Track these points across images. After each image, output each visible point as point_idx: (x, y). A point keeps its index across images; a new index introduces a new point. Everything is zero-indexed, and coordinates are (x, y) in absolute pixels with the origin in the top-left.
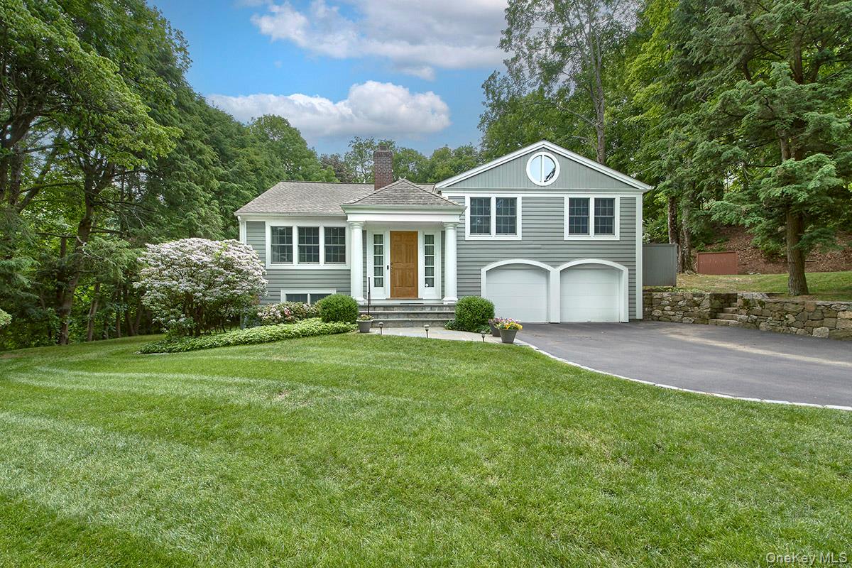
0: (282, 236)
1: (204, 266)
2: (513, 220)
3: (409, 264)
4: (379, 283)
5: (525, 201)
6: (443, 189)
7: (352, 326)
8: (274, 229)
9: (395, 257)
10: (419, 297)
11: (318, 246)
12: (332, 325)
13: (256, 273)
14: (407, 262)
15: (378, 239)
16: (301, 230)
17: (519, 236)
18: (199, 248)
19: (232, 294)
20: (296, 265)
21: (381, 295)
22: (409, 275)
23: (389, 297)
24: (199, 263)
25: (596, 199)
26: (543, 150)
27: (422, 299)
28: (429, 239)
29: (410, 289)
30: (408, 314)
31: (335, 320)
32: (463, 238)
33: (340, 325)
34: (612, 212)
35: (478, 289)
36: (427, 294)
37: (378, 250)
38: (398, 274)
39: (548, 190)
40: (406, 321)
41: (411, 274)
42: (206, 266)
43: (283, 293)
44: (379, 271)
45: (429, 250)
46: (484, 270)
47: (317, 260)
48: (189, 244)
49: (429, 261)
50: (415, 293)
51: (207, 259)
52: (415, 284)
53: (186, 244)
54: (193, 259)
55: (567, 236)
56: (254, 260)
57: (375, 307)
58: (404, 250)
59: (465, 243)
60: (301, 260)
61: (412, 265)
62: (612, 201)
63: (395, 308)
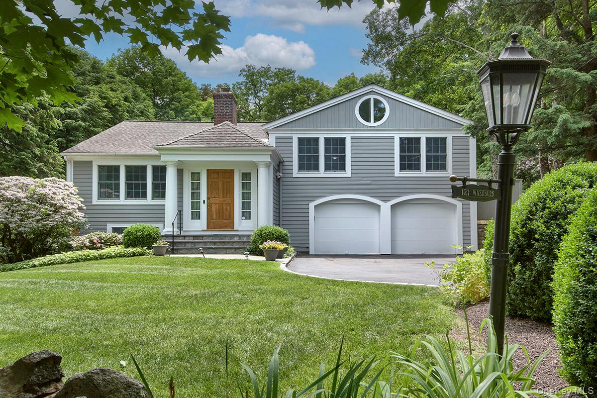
0: (109, 174)
1: (18, 201)
2: (343, 158)
3: (226, 199)
4: (196, 216)
5: (353, 140)
6: (270, 130)
7: (148, 251)
8: (101, 168)
9: (212, 192)
10: (235, 229)
11: (146, 183)
12: (131, 250)
13: (71, 207)
14: (223, 197)
15: (195, 176)
16: (128, 169)
17: (348, 173)
18: (15, 185)
19: (44, 225)
20: (122, 200)
21: (197, 226)
22: (226, 208)
23: (205, 229)
24: (12, 198)
25: (427, 139)
26: (373, 93)
27: (238, 231)
28: (246, 176)
29: (227, 221)
30: (215, 243)
31: (134, 246)
32: (290, 175)
33: (138, 250)
34: (444, 150)
35: (306, 222)
36: (242, 226)
37: (196, 187)
38: (214, 208)
39: (377, 130)
40: (209, 248)
41: (228, 208)
42: (19, 201)
43: (110, 226)
44: (195, 206)
45: (246, 186)
46: (312, 205)
47: (144, 196)
48: (7, 181)
49: (246, 196)
50: (231, 225)
51: (21, 195)
52: (231, 217)
53: (4, 182)
54: (7, 194)
55: (397, 173)
56: (71, 195)
57: (185, 236)
58: (220, 186)
59: (291, 179)
60: (129, 195)
61: (228, 200)
62: (444, 140)
63: (205, 237)
